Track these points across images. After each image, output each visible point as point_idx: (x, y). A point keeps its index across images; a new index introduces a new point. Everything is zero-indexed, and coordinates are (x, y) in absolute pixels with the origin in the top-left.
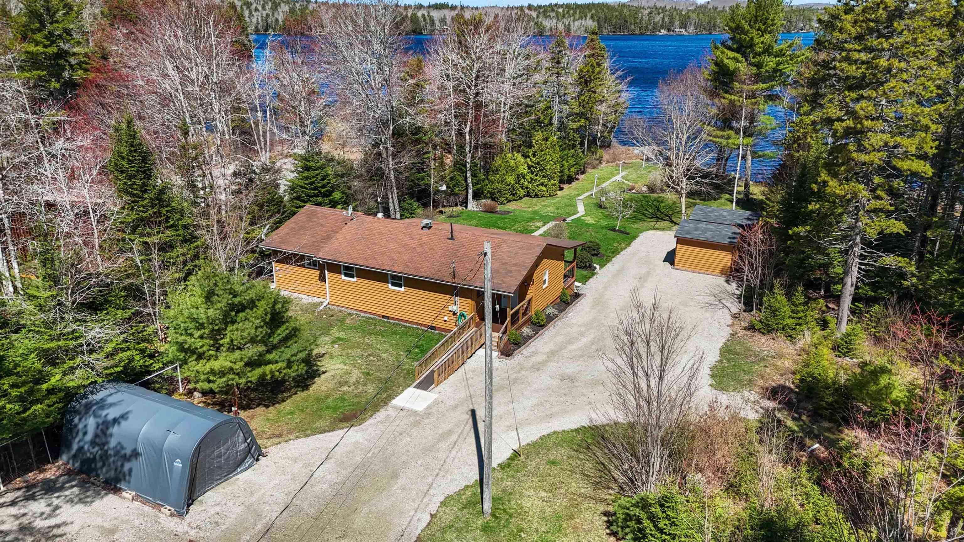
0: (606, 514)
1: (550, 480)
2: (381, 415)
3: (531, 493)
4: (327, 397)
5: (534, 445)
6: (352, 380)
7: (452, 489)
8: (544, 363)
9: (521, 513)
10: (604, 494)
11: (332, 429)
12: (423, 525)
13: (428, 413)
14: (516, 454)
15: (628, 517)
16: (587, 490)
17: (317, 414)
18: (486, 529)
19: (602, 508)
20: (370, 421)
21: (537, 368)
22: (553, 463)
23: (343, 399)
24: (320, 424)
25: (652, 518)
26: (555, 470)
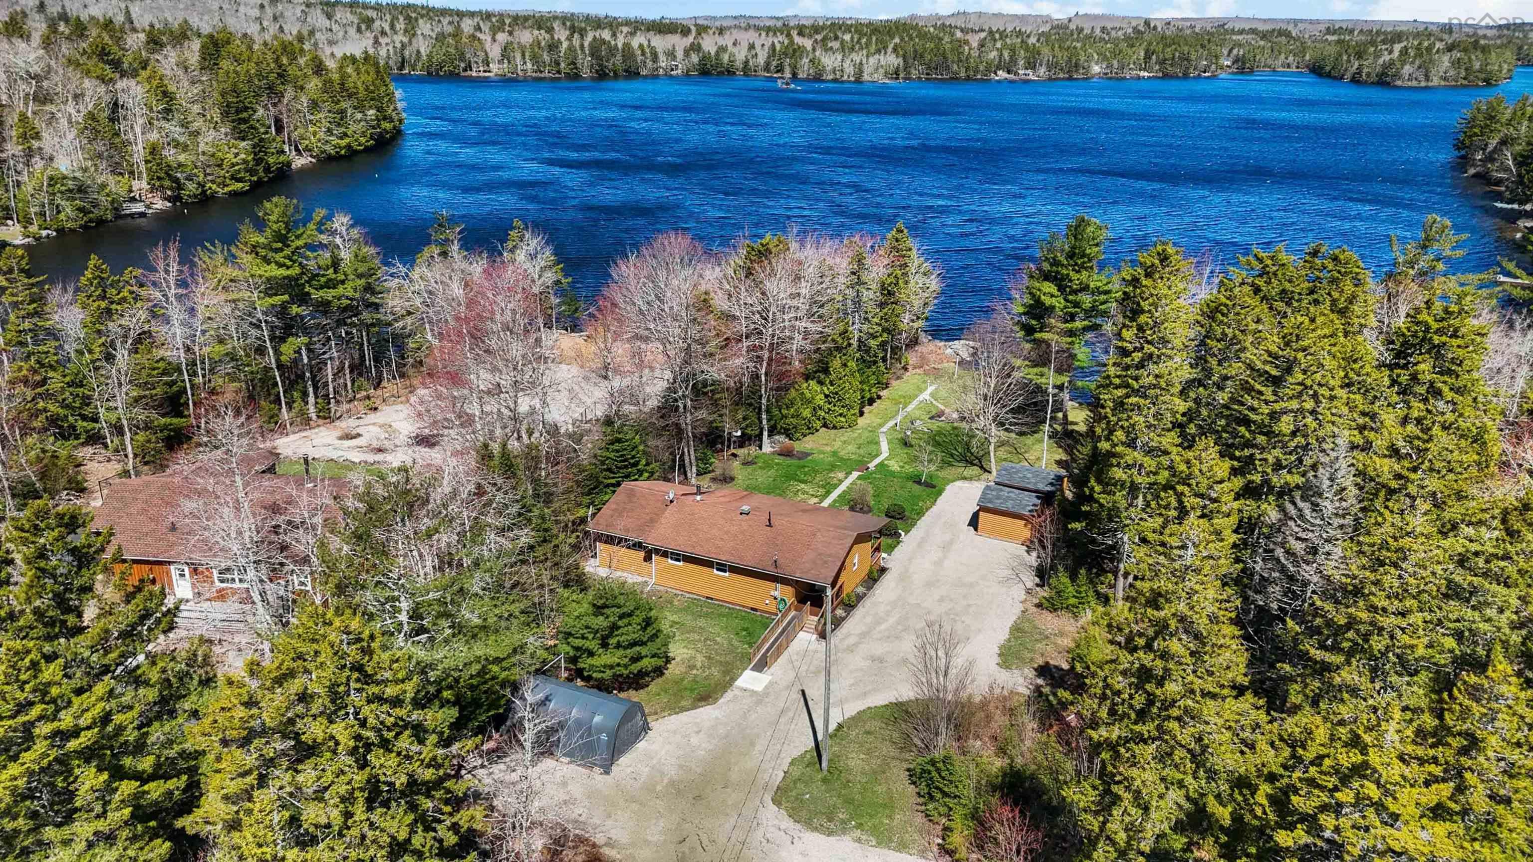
0: (909, 770)
1: (867, 746)
2: (729, 695)
3: (854, 755)
4: (682, 680)
5: (853, 718)
6: (699, 664)
7: (796, 753)
8: (856, 645)
9: (849, 770)
10: (907, 756)
11: (694, 707)
12: (780, 778)
13: (766, 693)
14: (840, 726)
15: (924, 771)
16: (894, 752)
17: (678, 695)
18: (824, 780)
19: (906, 766)
20: (721, 701)
21: (851, 649)
22: (868, 733)
23: (695, 681)
24: (684, 703)
25: (938, 770)
26: (871, 738)
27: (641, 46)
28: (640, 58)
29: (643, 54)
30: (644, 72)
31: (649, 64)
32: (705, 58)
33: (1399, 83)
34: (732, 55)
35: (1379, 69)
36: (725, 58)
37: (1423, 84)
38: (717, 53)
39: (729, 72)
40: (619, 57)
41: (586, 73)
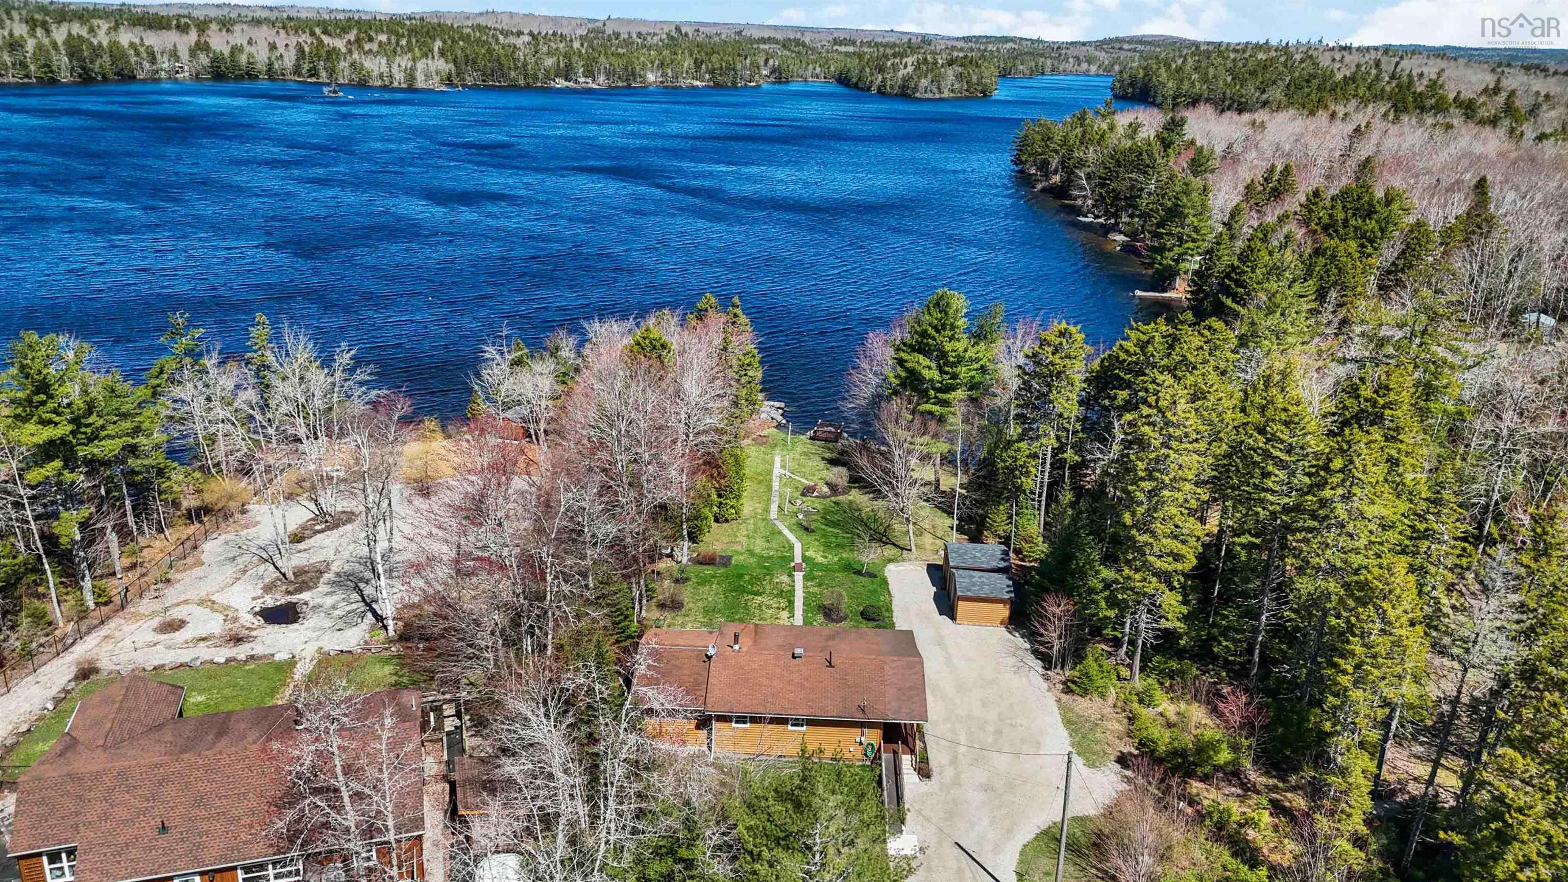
14: (1019, 875)
27: (132, 45)
28: (133, 60)
29: (137, 54)
30: (140, 76)
31: (146, 65)
32: (217, 59)
33: (918, 95)
34: (250, 55)
35: (900, 82)
36: (243, 59)
37: (937, 96)
38: (232, 53)
39: (251, 75)
40: (106, 58)
41: (65, 77)
